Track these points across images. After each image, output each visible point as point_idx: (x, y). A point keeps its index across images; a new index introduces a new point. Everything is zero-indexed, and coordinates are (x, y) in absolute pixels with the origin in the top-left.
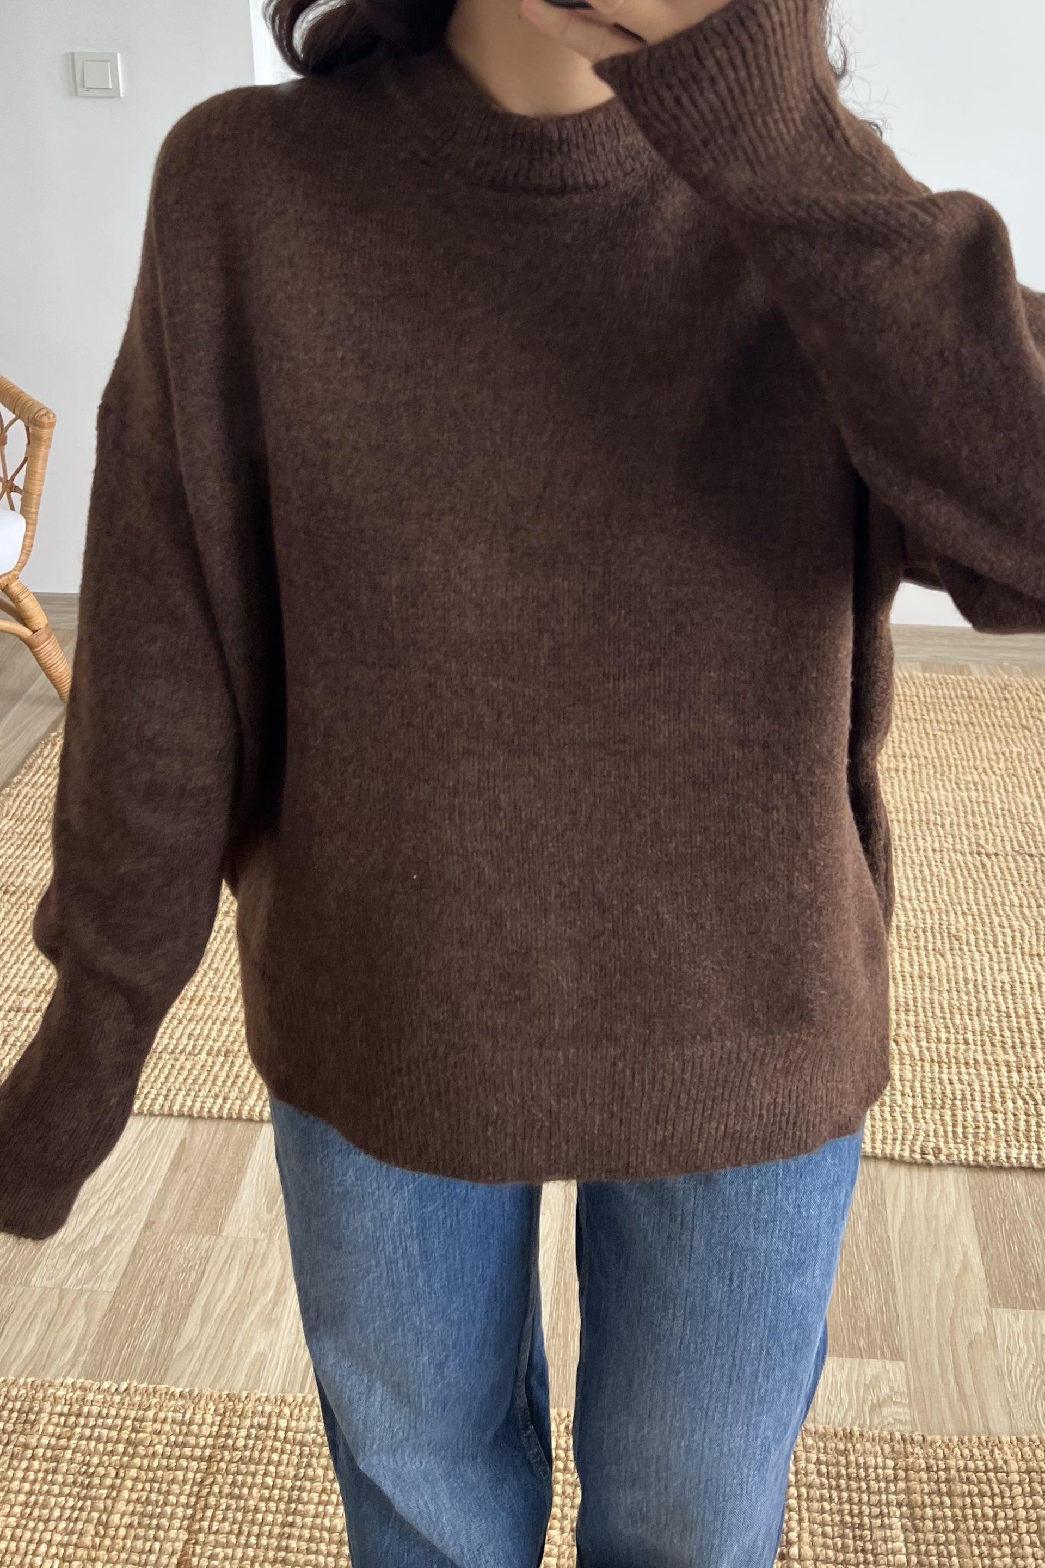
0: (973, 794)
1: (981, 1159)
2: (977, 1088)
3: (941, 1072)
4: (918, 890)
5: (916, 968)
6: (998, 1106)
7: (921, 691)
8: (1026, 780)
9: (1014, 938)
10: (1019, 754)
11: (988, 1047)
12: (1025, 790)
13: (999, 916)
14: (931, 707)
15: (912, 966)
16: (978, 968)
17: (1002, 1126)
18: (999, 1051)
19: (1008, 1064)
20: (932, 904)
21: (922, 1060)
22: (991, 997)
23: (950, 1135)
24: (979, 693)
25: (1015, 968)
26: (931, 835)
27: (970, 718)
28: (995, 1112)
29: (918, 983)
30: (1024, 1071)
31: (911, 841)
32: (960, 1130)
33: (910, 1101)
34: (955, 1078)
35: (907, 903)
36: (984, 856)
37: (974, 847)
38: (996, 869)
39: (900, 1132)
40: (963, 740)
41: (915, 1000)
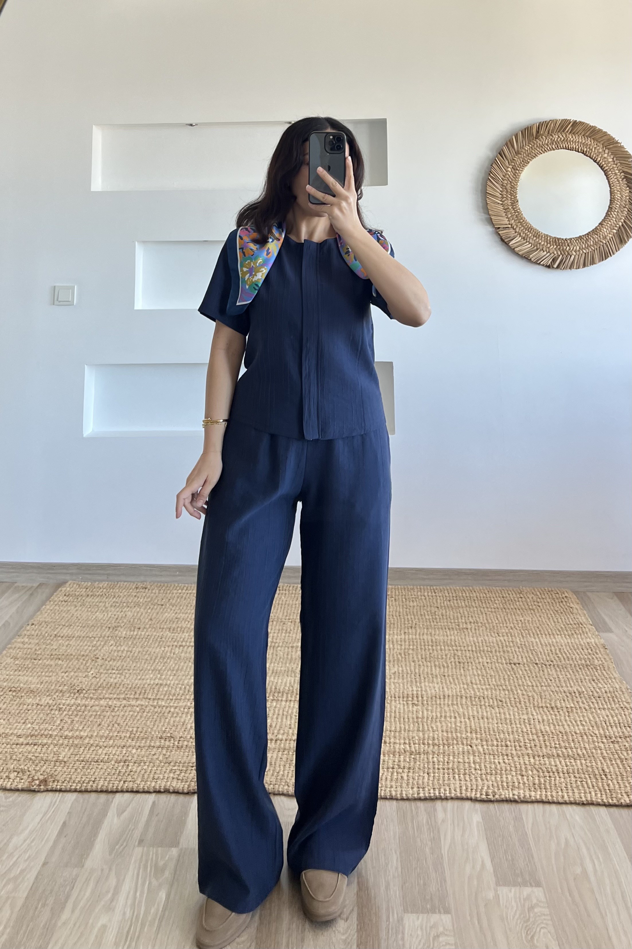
0: (506, 638)
1: (516, 797)
2: (513, 765)
3: (494, 759)
4: (480, 680)
5: (480, 713)
6: (524, 773)
7: (478, 595)
8: (532, 632)
9: (529, 700)
10: (528, 621)
11: (518, 748)
12: (532, 635)
13: (521, 690)
14: (483, 601)
15: (478, 712)
16: (511, 713)
17: (526, 782)
18: (523, 748)
19: (528, 755)
20: (488, 686)
21: (485, 754)
22: (519, 726)
23: (500, 786)
24: (507, 595)
25: (530, 713)
26: (486, 657)
27: (504, 606)
28: (523, 776)
29: (481, 720)
30: (537, 758)
31: (476, 659)
32: (505, 784)
33: (479, 772)
34: (501, 761)
35: (475, 686)
36: (513, 665)
37: (508, 661)
38: (519, 670)
39: (474, 787)
40: (500, 615)
41: (480, 728)
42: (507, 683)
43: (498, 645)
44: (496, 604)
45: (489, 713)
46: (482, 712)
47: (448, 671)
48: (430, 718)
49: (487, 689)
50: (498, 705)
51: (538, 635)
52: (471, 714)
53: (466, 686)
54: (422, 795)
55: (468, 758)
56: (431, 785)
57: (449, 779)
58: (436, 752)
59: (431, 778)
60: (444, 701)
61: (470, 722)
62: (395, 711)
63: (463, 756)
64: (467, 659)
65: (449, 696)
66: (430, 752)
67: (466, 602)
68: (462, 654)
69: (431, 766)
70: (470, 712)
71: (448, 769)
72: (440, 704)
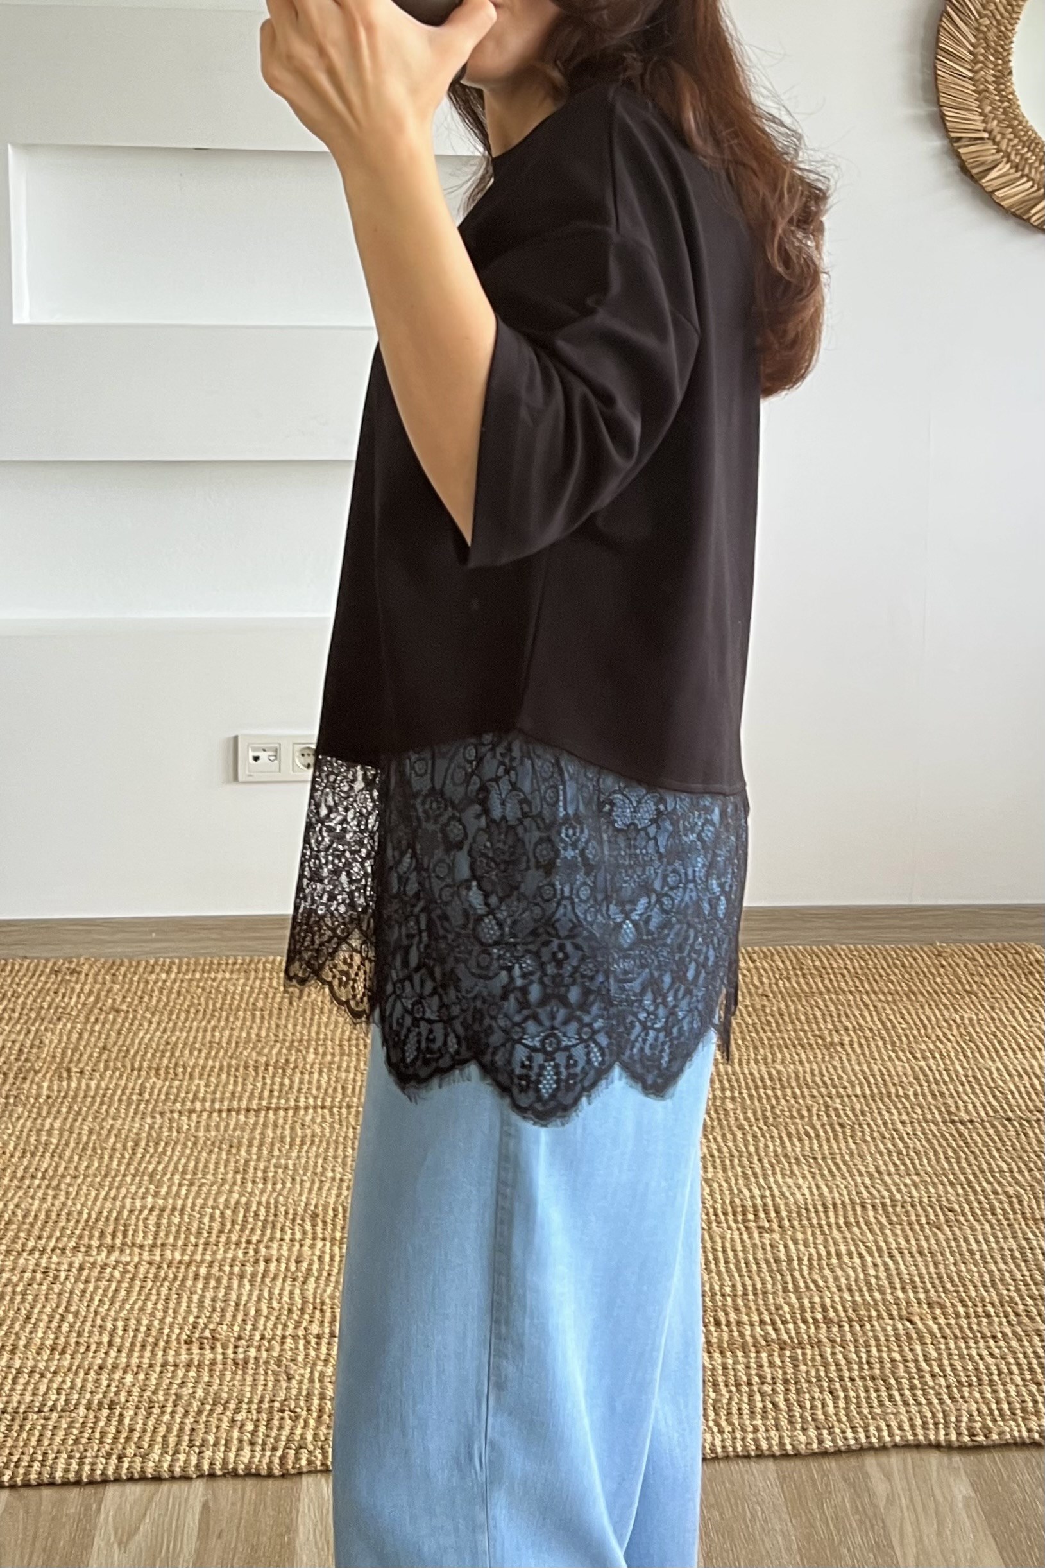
42: (955, 1166)
43: (917, 1078)
44: (892, 982)
45: (933, 1241)
46: (917, 1240)
47: (820, 1146)
48: (806, 1259)
49: (915, 1185)
50: (947, 1221)
51: (997, 1051)
52: (894, 1246)
53: (867, 1181)
54: (828, 1444)
55: (911, 1350)
56: (844, 1419)
57: (881, 1403)
58: (838, 1340)
59: (842, 1404)
60: (827, 1217)
61: (895, 1262)
62: (724, 1248)
63: (899, 1346)
64: (856, 1115)
65: (835, 1205)
66: (825, 1340)
67: (827, 982)
68: (843, 1104)
69: (834, 1375)
70: (891, 1239)
71: (873, 1378)
72: (821, 1226)
